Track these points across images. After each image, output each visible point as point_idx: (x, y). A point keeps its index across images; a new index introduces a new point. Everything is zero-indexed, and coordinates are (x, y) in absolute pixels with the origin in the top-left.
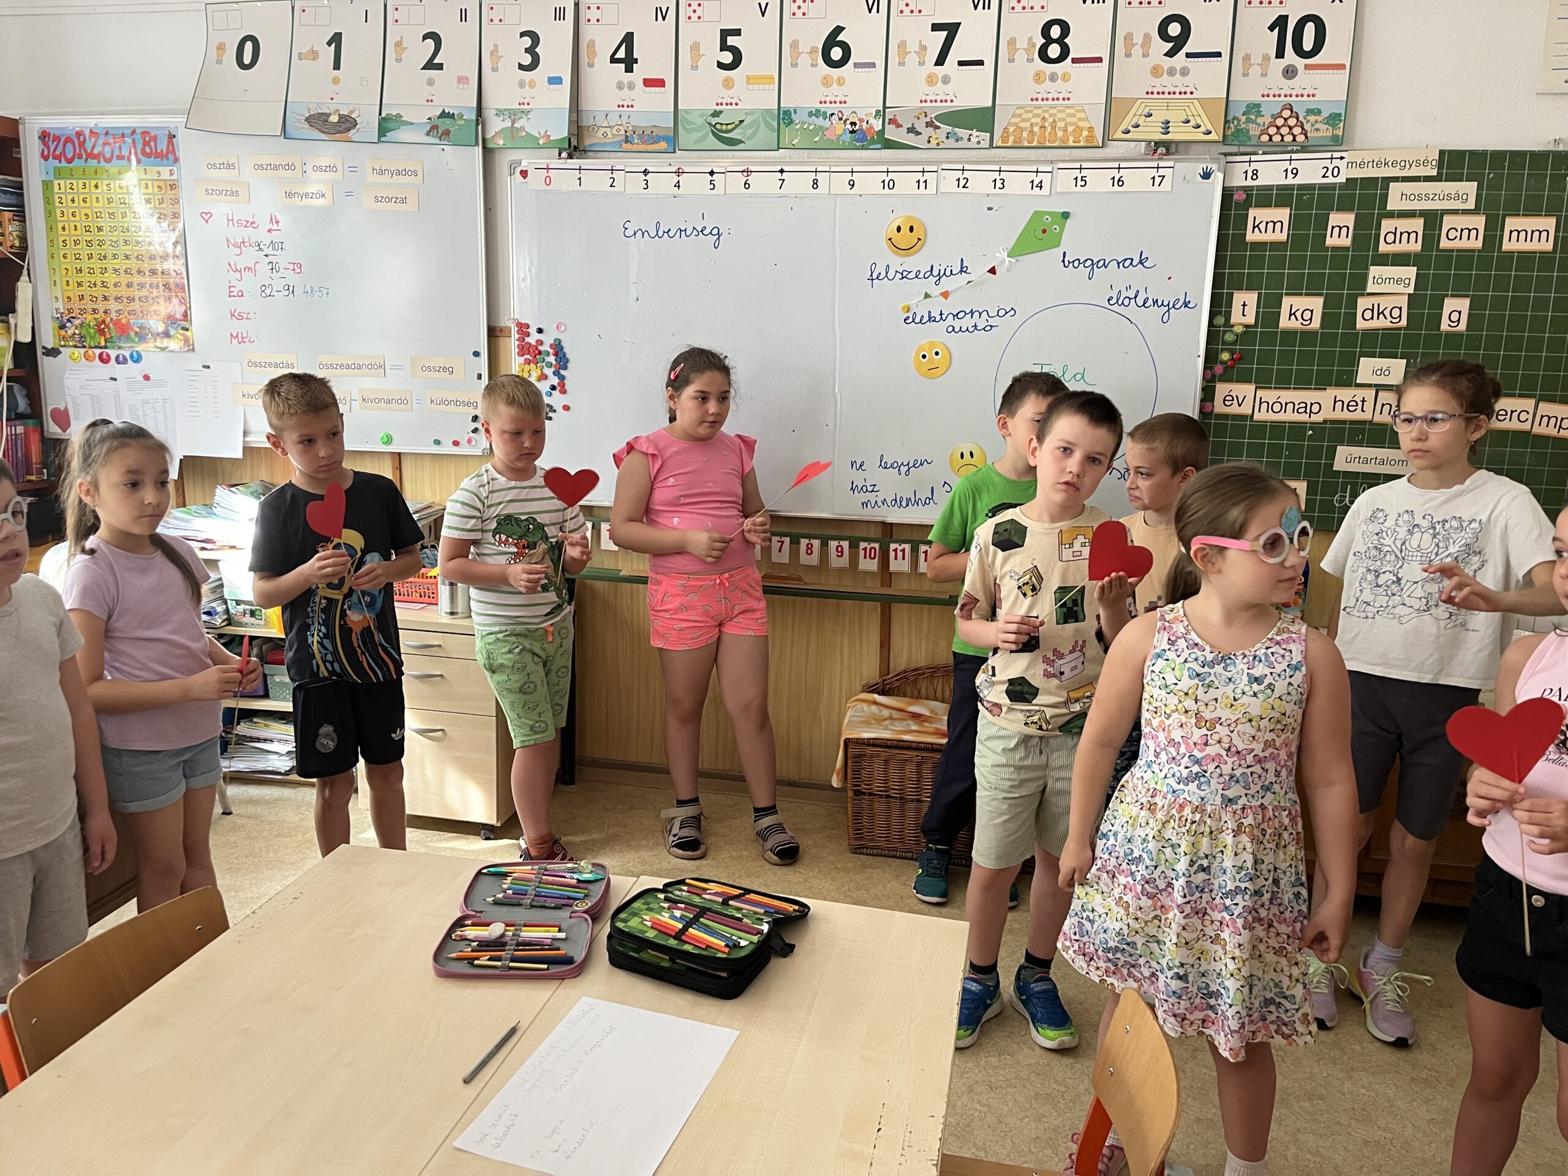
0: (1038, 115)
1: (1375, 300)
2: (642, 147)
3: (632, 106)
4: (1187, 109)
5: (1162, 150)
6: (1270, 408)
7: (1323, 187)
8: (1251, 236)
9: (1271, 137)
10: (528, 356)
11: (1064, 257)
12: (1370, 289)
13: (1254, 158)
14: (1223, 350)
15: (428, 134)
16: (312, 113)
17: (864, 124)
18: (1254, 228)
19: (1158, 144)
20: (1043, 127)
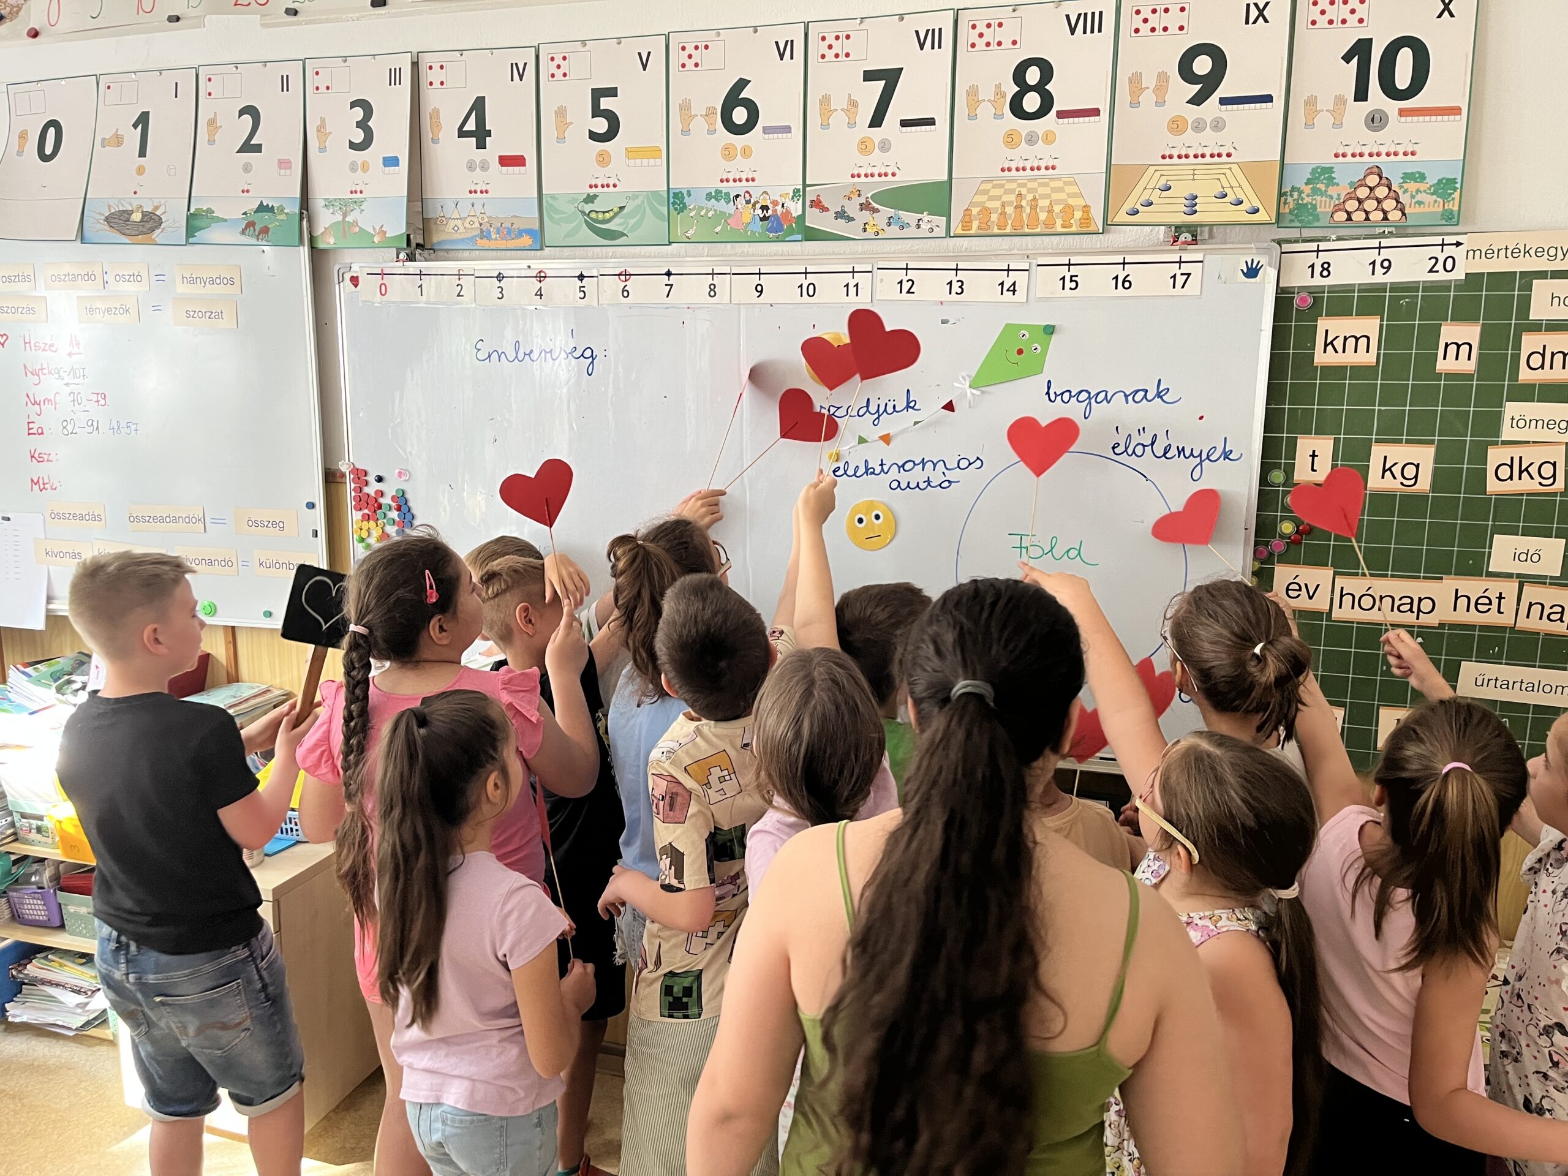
0: (1011, 191)
1: (1516, 452)
2: (502, 244)
3: (487, 192)
4: (1222, 177)
5: (1186, 236)
6: (1356, 602)
7: (1430, 287)
8: (1322, 358)
9: (1349, 214)
10: (366, 511)
11: (1049, 388)
12: (1507, 433)
13: (1323, 245)
14: (1283, 519)
15: (243, 232)
16: (113, 211)
17: (779, 208)
18: (1326, 345)
19: (1179, 229)
20: (1019, 207)
